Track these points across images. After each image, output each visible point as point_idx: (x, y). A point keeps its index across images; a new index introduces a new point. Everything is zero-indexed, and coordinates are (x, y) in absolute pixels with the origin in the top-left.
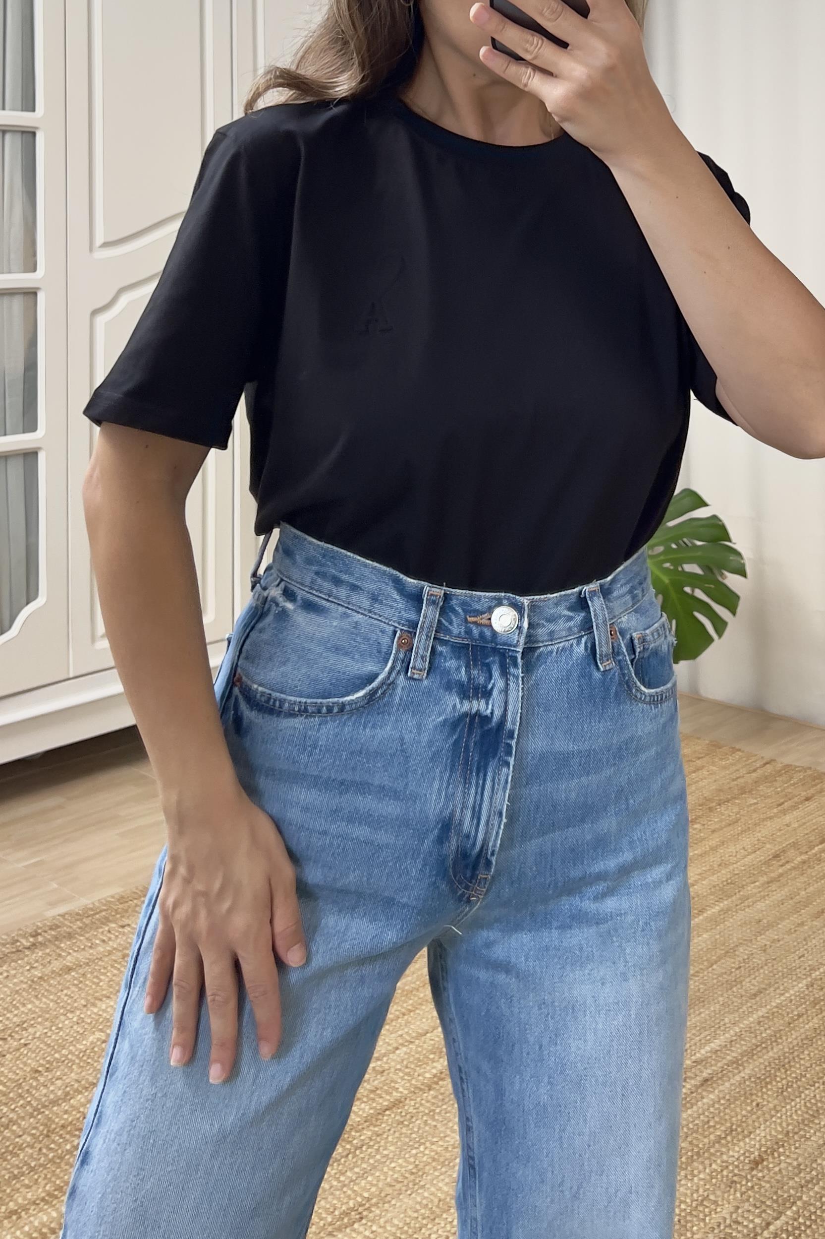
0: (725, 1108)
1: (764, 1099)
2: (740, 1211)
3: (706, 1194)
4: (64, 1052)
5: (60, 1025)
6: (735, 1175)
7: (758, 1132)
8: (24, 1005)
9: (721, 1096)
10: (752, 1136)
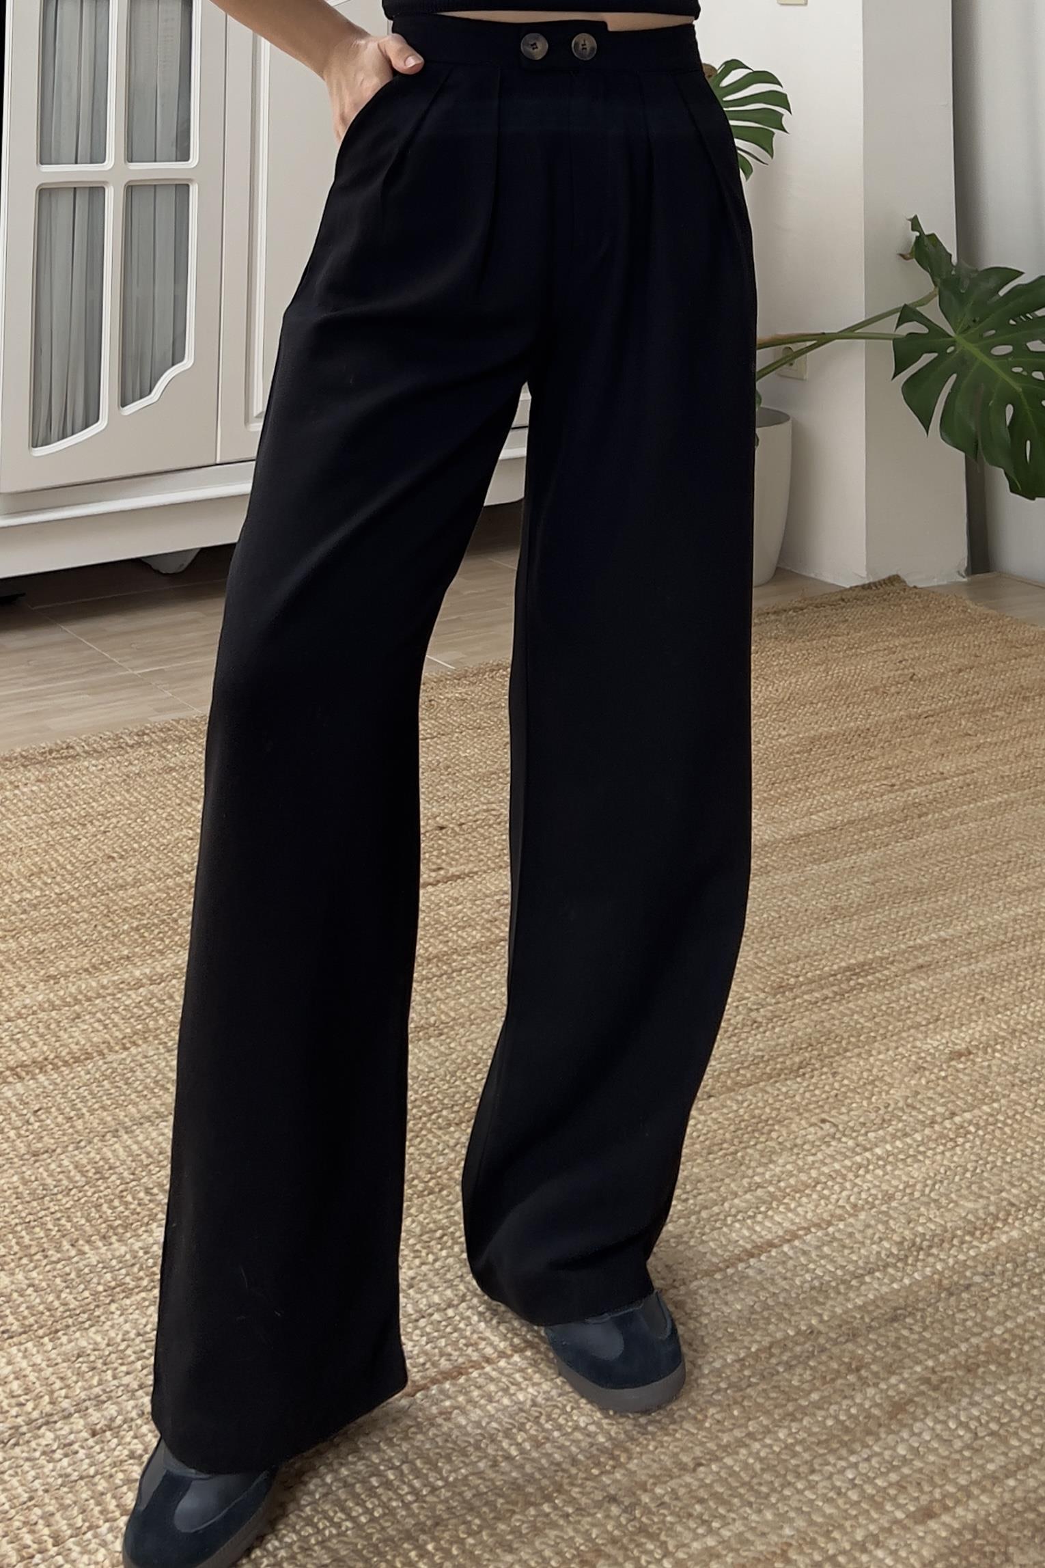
0: (936, 998)
1: (992, 994)
2: (919, 1097)
3: (881, 1074)
4: (144, 843)
5: (147, 819)
6: (927, 1062)
7: (973, 1025)
8: (113, 796)
9: (936, 984)
10: (964, 1028)
